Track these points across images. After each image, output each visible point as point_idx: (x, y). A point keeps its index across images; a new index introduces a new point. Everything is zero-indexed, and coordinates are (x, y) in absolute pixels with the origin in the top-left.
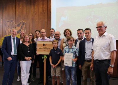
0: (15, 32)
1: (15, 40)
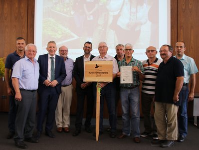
0: (54, 47)
1: (54, 60)
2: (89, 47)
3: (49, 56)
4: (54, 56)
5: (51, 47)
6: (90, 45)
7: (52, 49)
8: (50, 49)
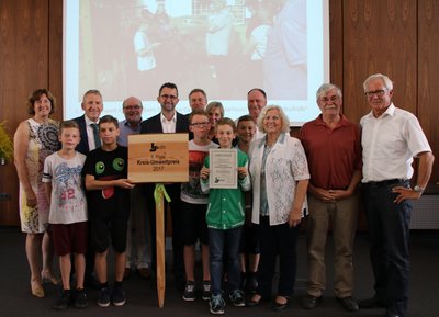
0: (97, 103)
2: (172, 97)
3: (88, 122)
5: (91, 103)
6: (173, 92)
7: (95, 106)
8: (88, 107)
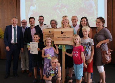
0: (16, 21)
4: (16, 27)
